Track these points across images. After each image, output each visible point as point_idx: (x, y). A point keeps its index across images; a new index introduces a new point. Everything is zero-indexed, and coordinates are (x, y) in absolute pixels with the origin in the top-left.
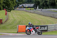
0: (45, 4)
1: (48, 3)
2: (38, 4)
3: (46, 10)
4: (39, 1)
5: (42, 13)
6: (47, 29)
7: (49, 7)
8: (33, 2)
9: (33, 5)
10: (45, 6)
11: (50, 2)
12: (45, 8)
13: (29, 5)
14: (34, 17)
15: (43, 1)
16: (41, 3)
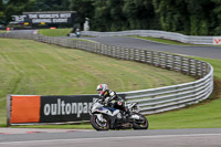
0: (113, 11)
1: (125, 8)
2: (88, 12)
4: (90, 2)
5: (104, 48)
7: (129, 25)
8: (68, 4)
9: (69, 15)
10: (116, 18)
11: (133, 5)
13: (54, 16)
15: (108, 2)
16: (98, 9)
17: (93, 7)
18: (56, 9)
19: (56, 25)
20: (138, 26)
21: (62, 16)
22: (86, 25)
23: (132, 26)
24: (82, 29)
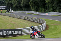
0: (18, 6)
1: (21, 5)
2: (11, 6)
3: (20, 12)
4: (12, 3)
5: (16, 16)
6: (21, 33)
7: (23, 9)
8: (6, 4)
9: (6, 7)
10: (19, 8)
11: (24, 4)
12: (18, 10)
13: (2, 7)
14: (7, 20)
15: (17, 3)
16: (14, 5)
17: (13, 5)
18: (2, 5)
19: (2, 10)
20: (25, 10)
21: (4, 7)
22: (11, 10)
23: (23, 10)
24: (10, 11)
